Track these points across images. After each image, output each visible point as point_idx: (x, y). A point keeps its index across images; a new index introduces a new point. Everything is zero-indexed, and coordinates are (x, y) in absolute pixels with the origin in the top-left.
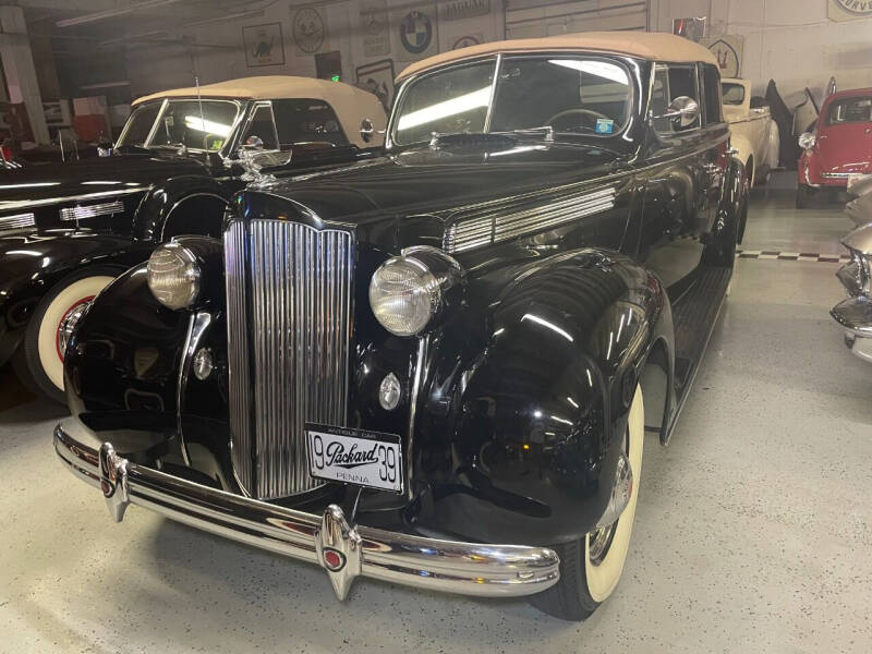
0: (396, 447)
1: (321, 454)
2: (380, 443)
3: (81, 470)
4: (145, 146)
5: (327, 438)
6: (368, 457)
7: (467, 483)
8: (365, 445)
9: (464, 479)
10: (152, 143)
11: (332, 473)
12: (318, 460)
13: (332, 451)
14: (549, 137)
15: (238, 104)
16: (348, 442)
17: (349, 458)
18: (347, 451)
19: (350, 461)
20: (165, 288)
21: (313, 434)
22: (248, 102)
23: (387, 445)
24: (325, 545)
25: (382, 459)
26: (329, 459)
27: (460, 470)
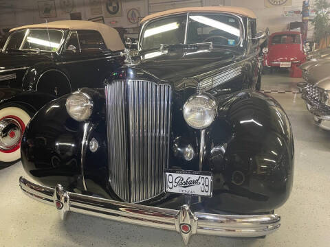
0: (209, 177)
1: (172, 182)
2: (202, 176)
3: (31, 194)
4: (20, 49)
5: (175, 175)
6: (196, 182)
7: (228, 189)
8: (194, 177)
9: (226, 187)
10: (23, 48)
11: (177, 190)
12: (170, 185)
13: (177, 180)
14: (211, 46)
15: (63, 32)
16: (185, 177)
17: (186, 183)
18: (185, 180)
19: (186, 184)
20: (77, 112)
21: (168, 174)
22: (67, 31)
23: (205, 177)
24: (181, 222)
25: (202, 182)
26: (175, 184)
27: (224, 184)
